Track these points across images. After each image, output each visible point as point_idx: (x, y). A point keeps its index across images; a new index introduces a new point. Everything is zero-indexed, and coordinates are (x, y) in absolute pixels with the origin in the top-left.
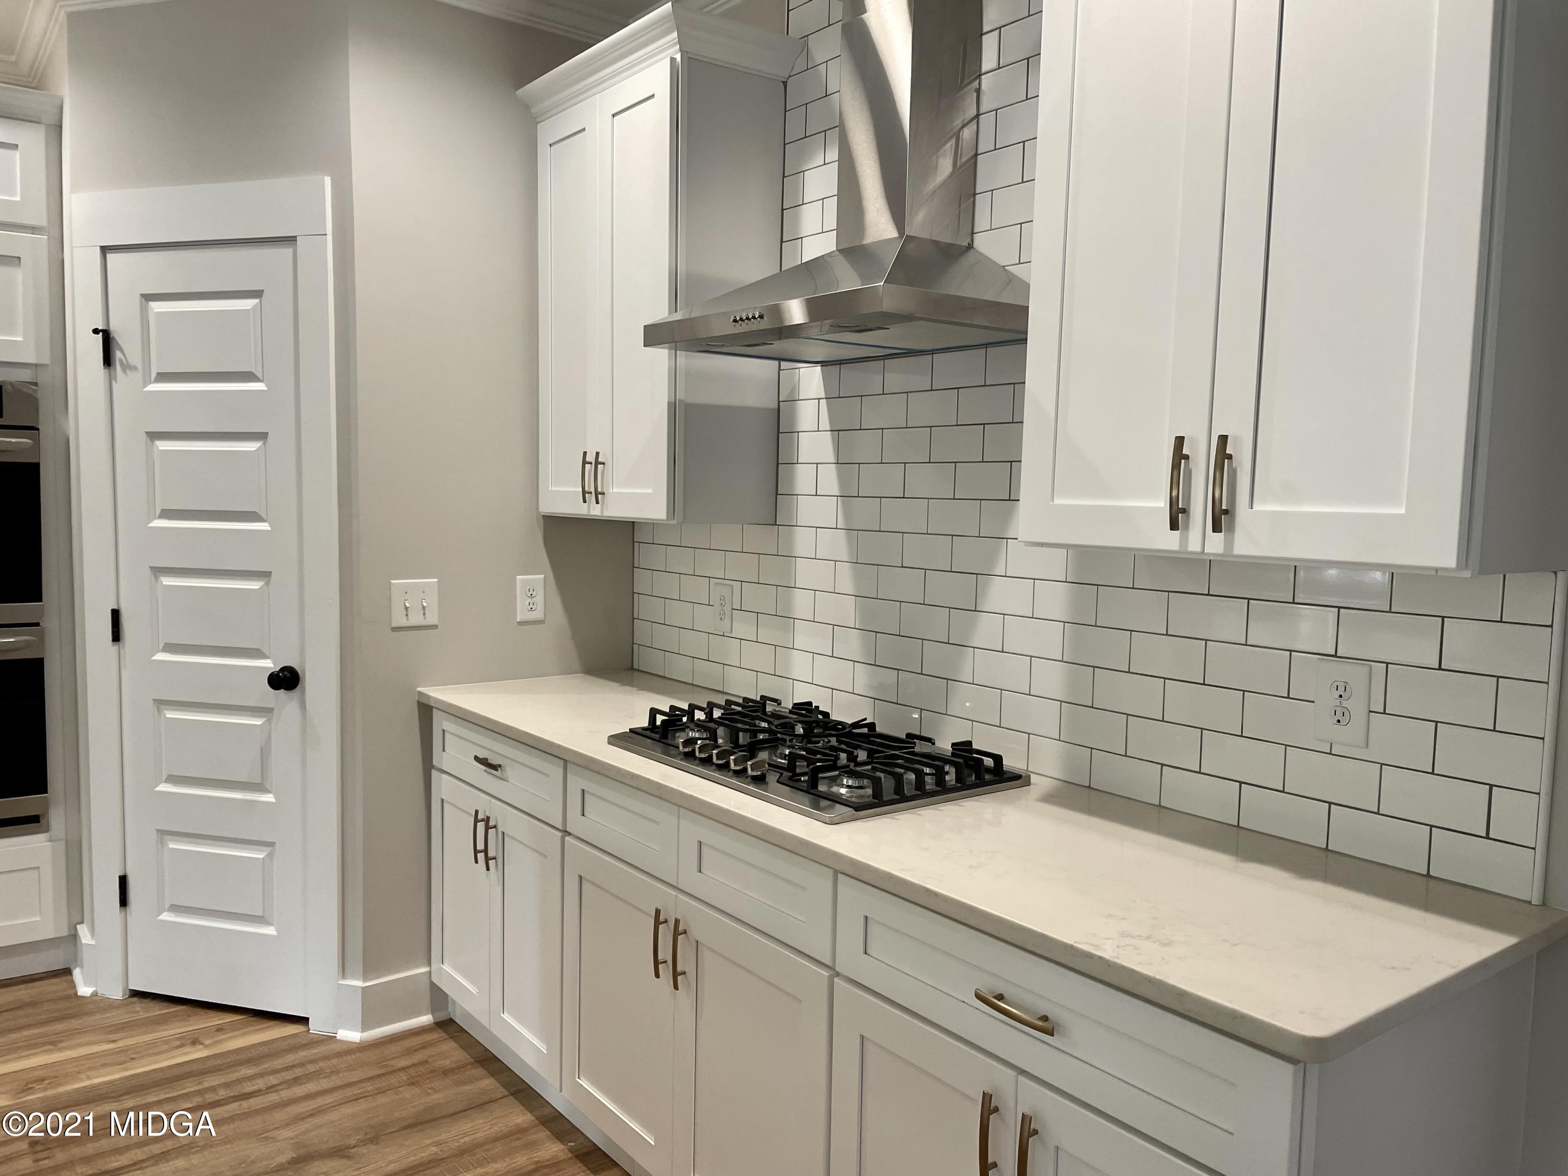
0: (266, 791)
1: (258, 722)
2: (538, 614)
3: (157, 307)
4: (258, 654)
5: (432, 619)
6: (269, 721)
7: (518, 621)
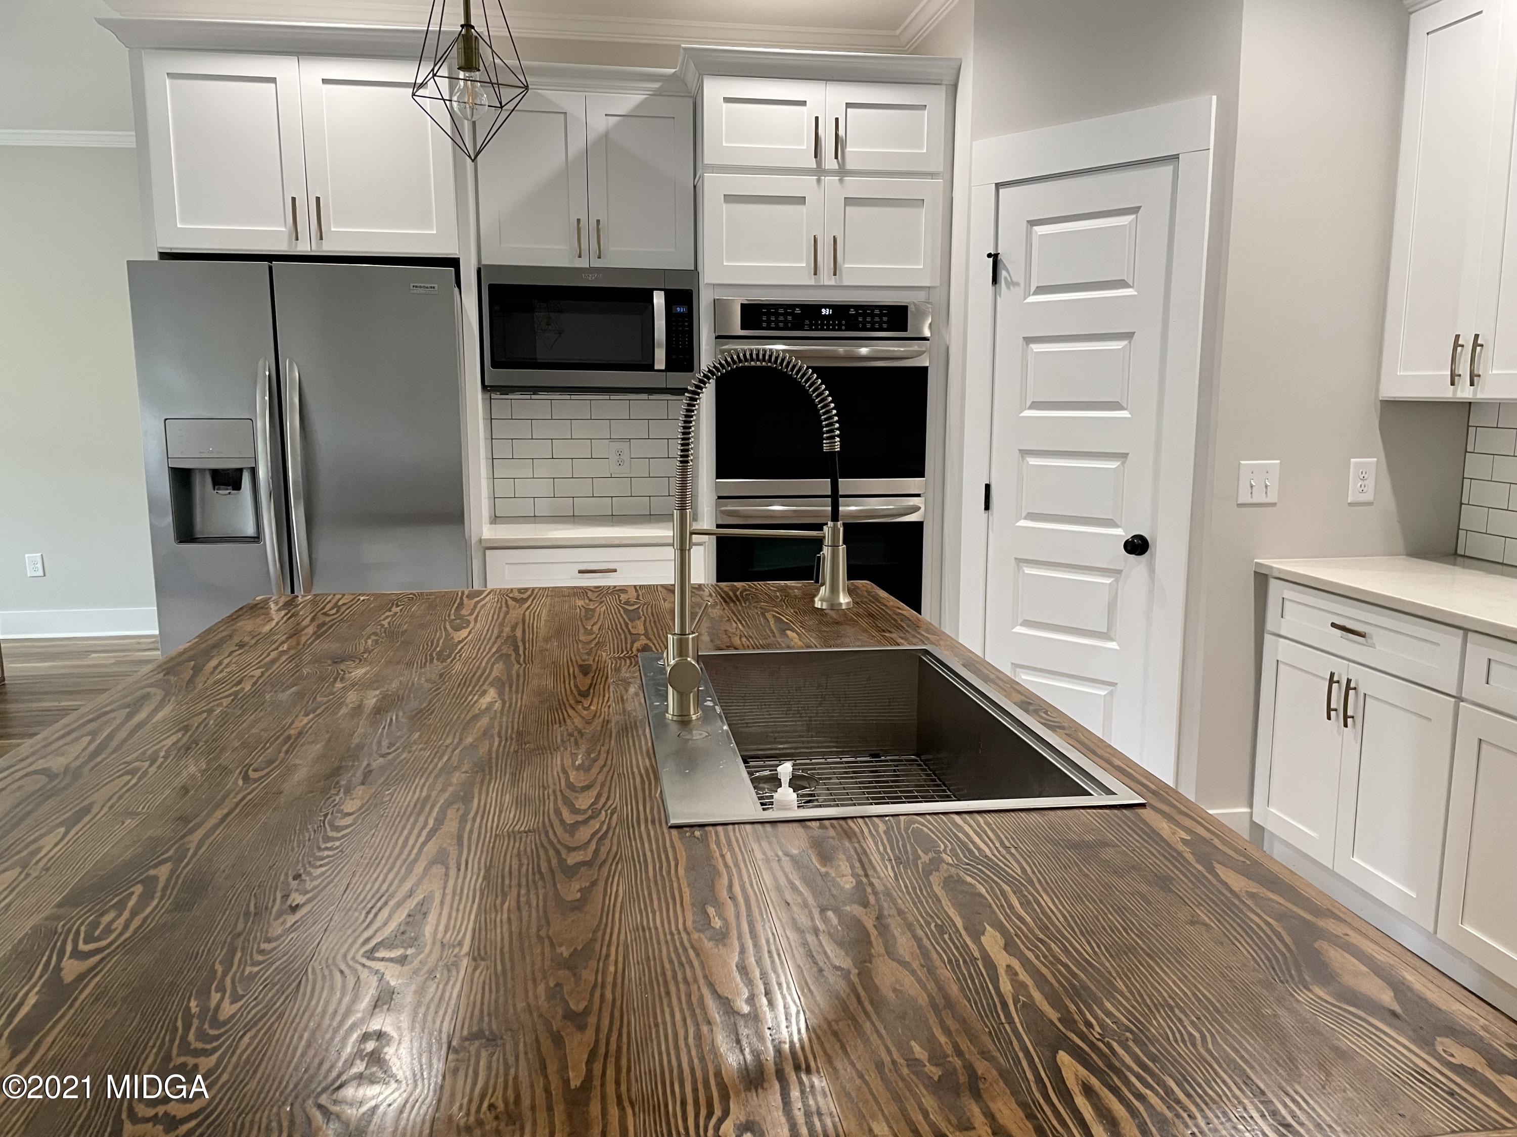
0: (1111, 639)
1: (1108, 581)
2: (1368, 496)
3: (1040, 230)
4: (1111, 523)
5: (1272, 498)
6: (1117, 581)
7: (1349, 501)
